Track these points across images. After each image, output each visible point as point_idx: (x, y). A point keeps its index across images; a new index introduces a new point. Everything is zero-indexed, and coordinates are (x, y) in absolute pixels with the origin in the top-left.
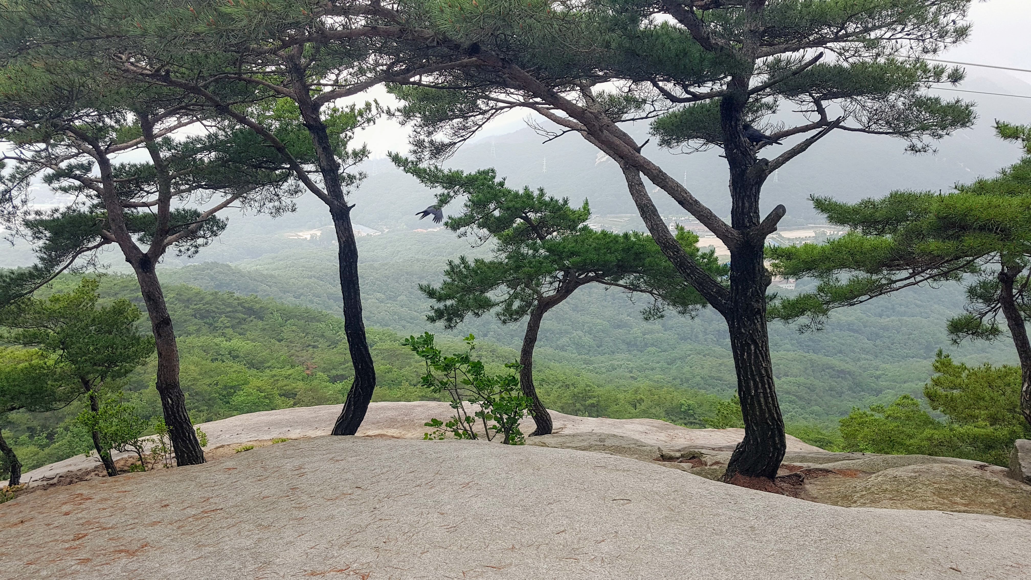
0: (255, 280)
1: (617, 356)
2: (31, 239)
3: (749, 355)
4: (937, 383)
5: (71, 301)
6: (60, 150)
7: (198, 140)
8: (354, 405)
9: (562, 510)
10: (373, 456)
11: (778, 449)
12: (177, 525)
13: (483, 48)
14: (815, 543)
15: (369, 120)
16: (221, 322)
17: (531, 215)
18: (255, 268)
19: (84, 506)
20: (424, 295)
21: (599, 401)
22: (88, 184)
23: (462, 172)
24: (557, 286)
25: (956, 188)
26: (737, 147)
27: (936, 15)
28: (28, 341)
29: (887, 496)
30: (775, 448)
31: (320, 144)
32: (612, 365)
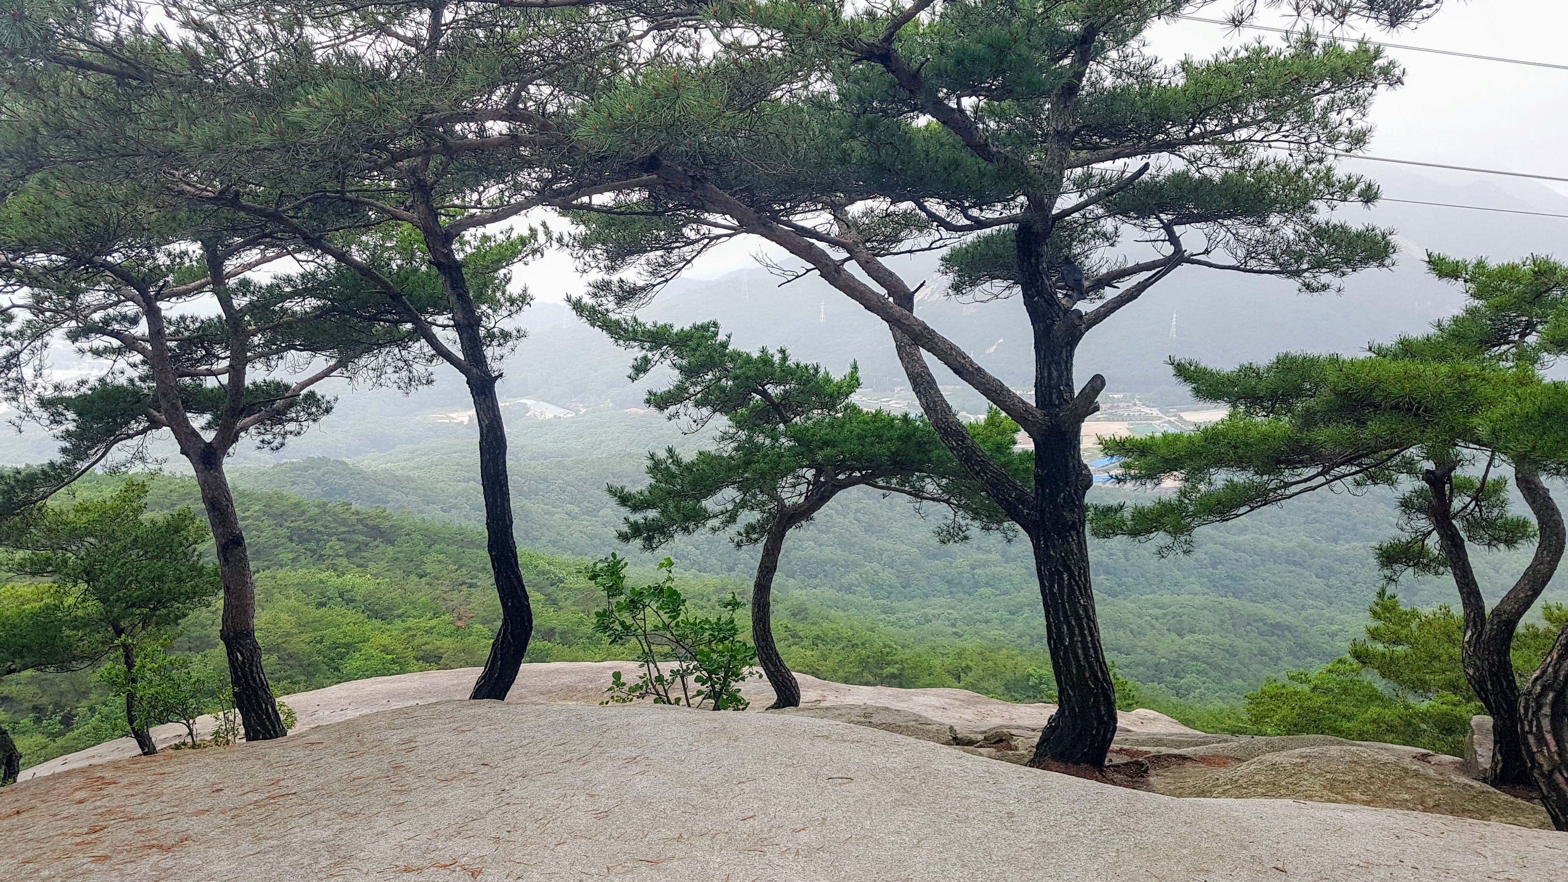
0: (383, 485)
1: (934, 601)
2: (48, 422)
3: (1061, 587)
4: (1375, 635)
5: (104, 512)
6: (91, 298)
7: (289, 280)
8: (502, 660)
9: (756, 790)
10: (512, 725)
11: (1105, 723)
12: (232, 814)
13: (665, 162)
14: (1093, 833)
15: (534, 252)
16: (331, 547)
17: (770, 389)
18: (384, 466)
19: (105, 792)
20: (613, 502)
21: (903, 669)
22: (130, 344)
23: (671, 326)
24: (804, 491)
25: (1370, 349)
26: (1039, 294)
27: (1326, 111)
28: (37, 569)
29: (1259, 790)
30: (1101, 722)
31: (453, 289)
32: (925, 615)
